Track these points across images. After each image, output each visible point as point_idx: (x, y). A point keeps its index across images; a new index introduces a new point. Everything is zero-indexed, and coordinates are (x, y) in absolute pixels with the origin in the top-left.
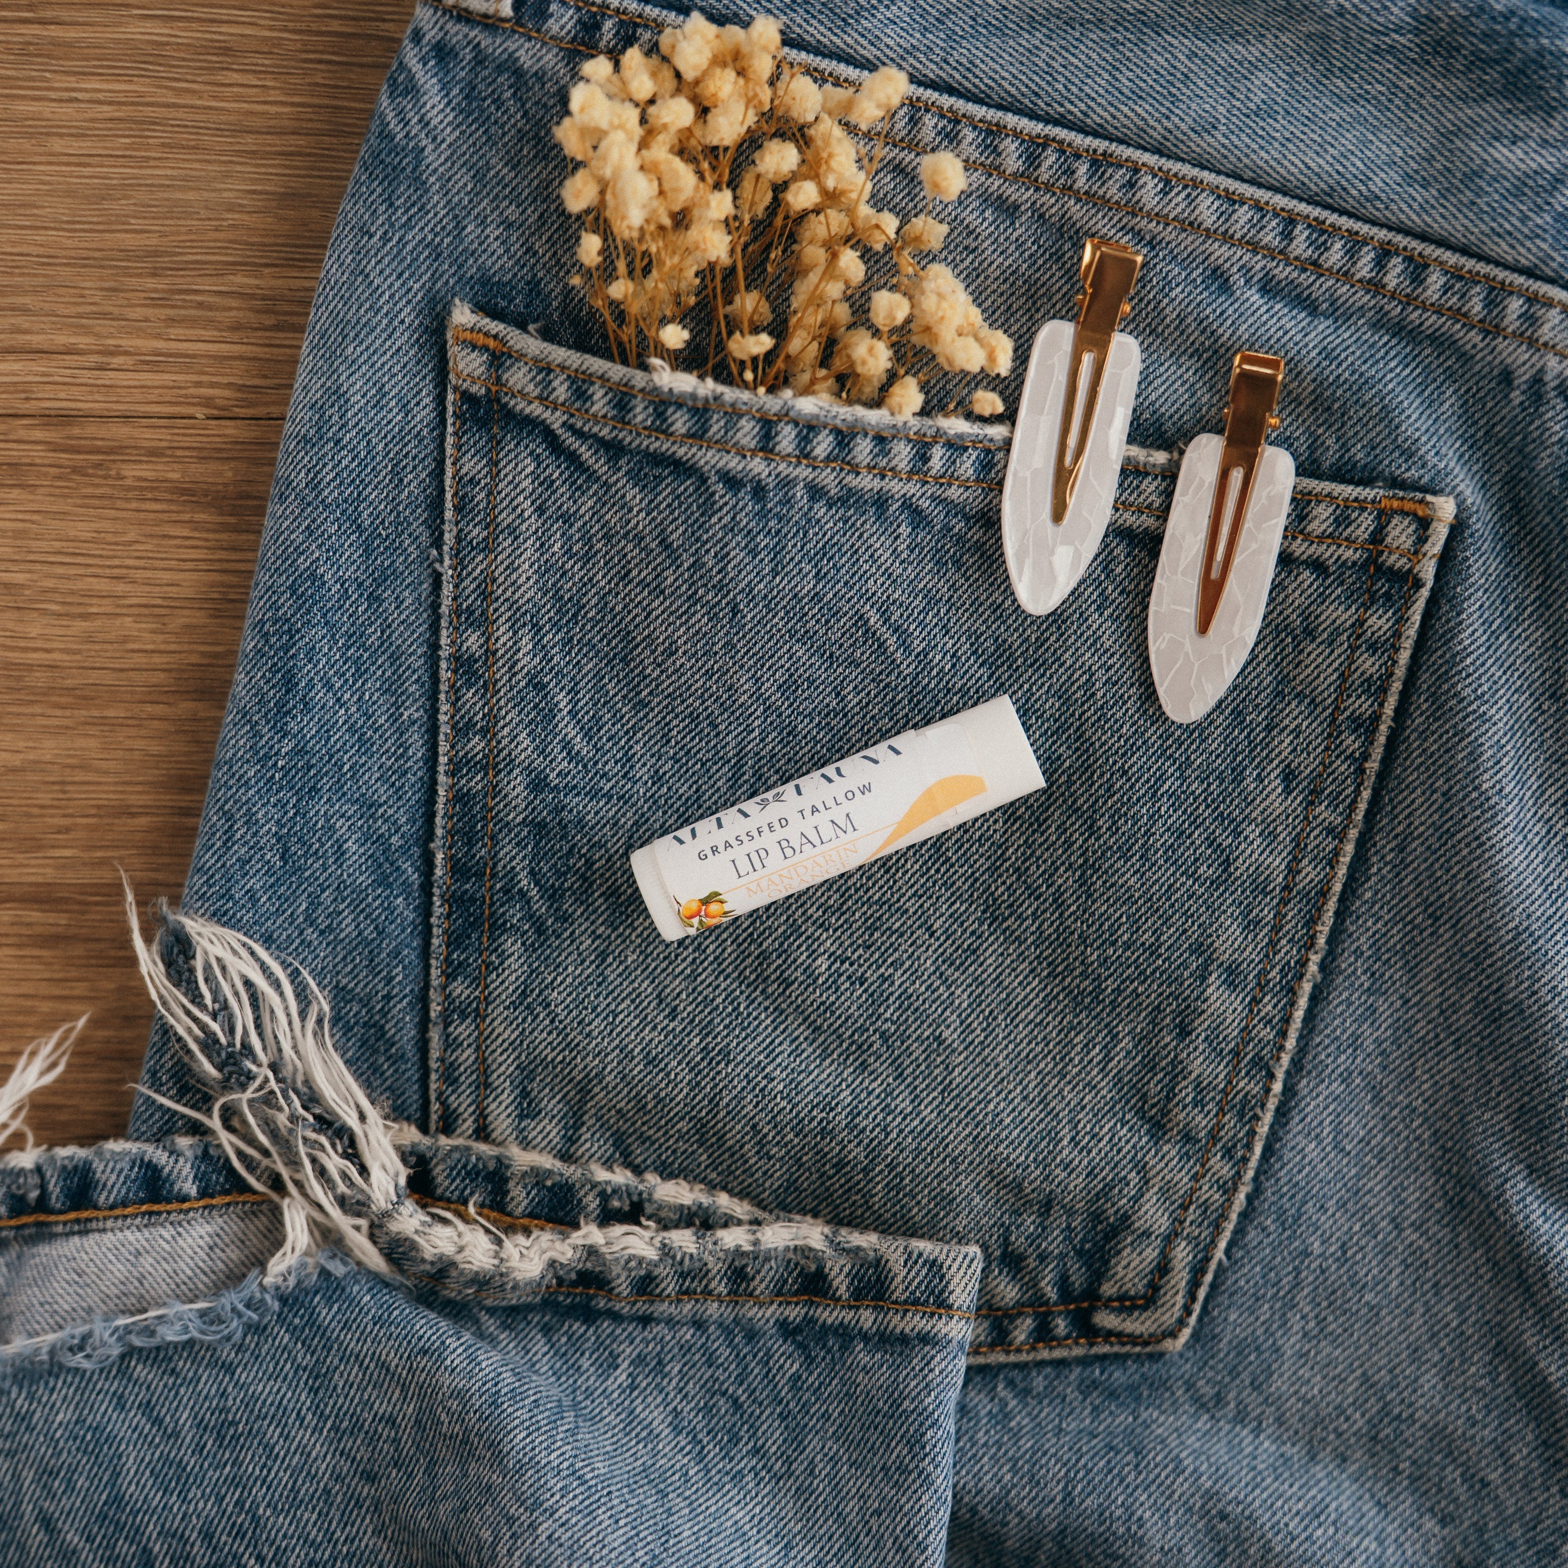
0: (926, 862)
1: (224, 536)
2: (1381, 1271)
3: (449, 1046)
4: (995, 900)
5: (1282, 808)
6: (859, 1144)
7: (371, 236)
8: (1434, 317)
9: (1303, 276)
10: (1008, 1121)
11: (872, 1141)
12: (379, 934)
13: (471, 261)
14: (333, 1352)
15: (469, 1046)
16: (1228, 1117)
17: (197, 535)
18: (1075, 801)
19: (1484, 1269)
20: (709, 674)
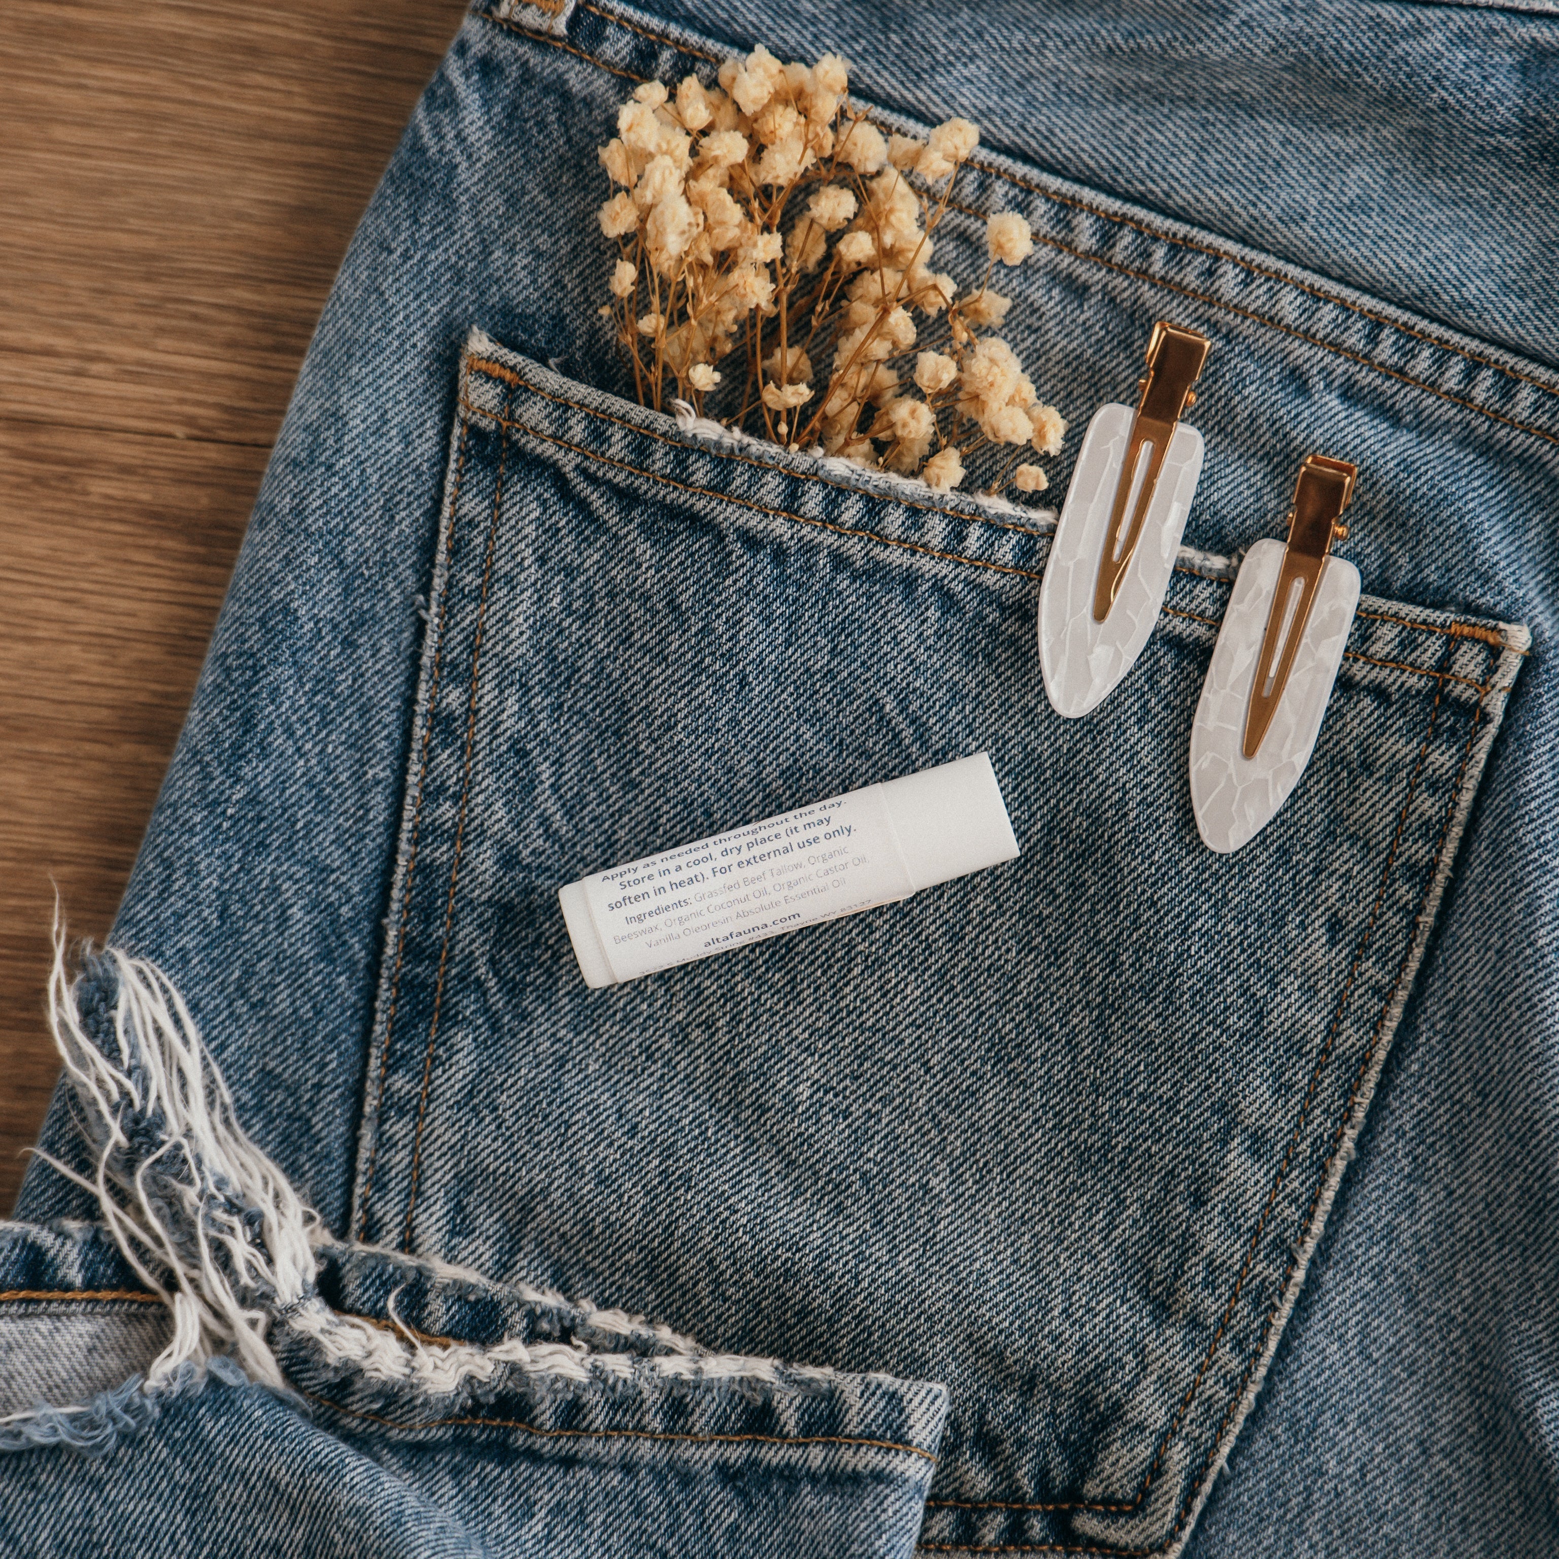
0: (929, 989)
1: (191, 567)
2: (1403, 1501)
3: (383, 1145)
4: (1001, 1039)
5: (1325, 960)
6: (825, 1291)
7: (391, 252)
8: (1523, 436)
9: (1387, 384)
10: (993, 1282)
11: (839, 1289)
12: (316, 1014)
13: (495, 288)
14: (216, 1468)
15: (404, 1147)
16: (1241, 1304)
17: (162, 562)
18: (1098, 932)
19: (1516, 1503)
20: (708, 754)
